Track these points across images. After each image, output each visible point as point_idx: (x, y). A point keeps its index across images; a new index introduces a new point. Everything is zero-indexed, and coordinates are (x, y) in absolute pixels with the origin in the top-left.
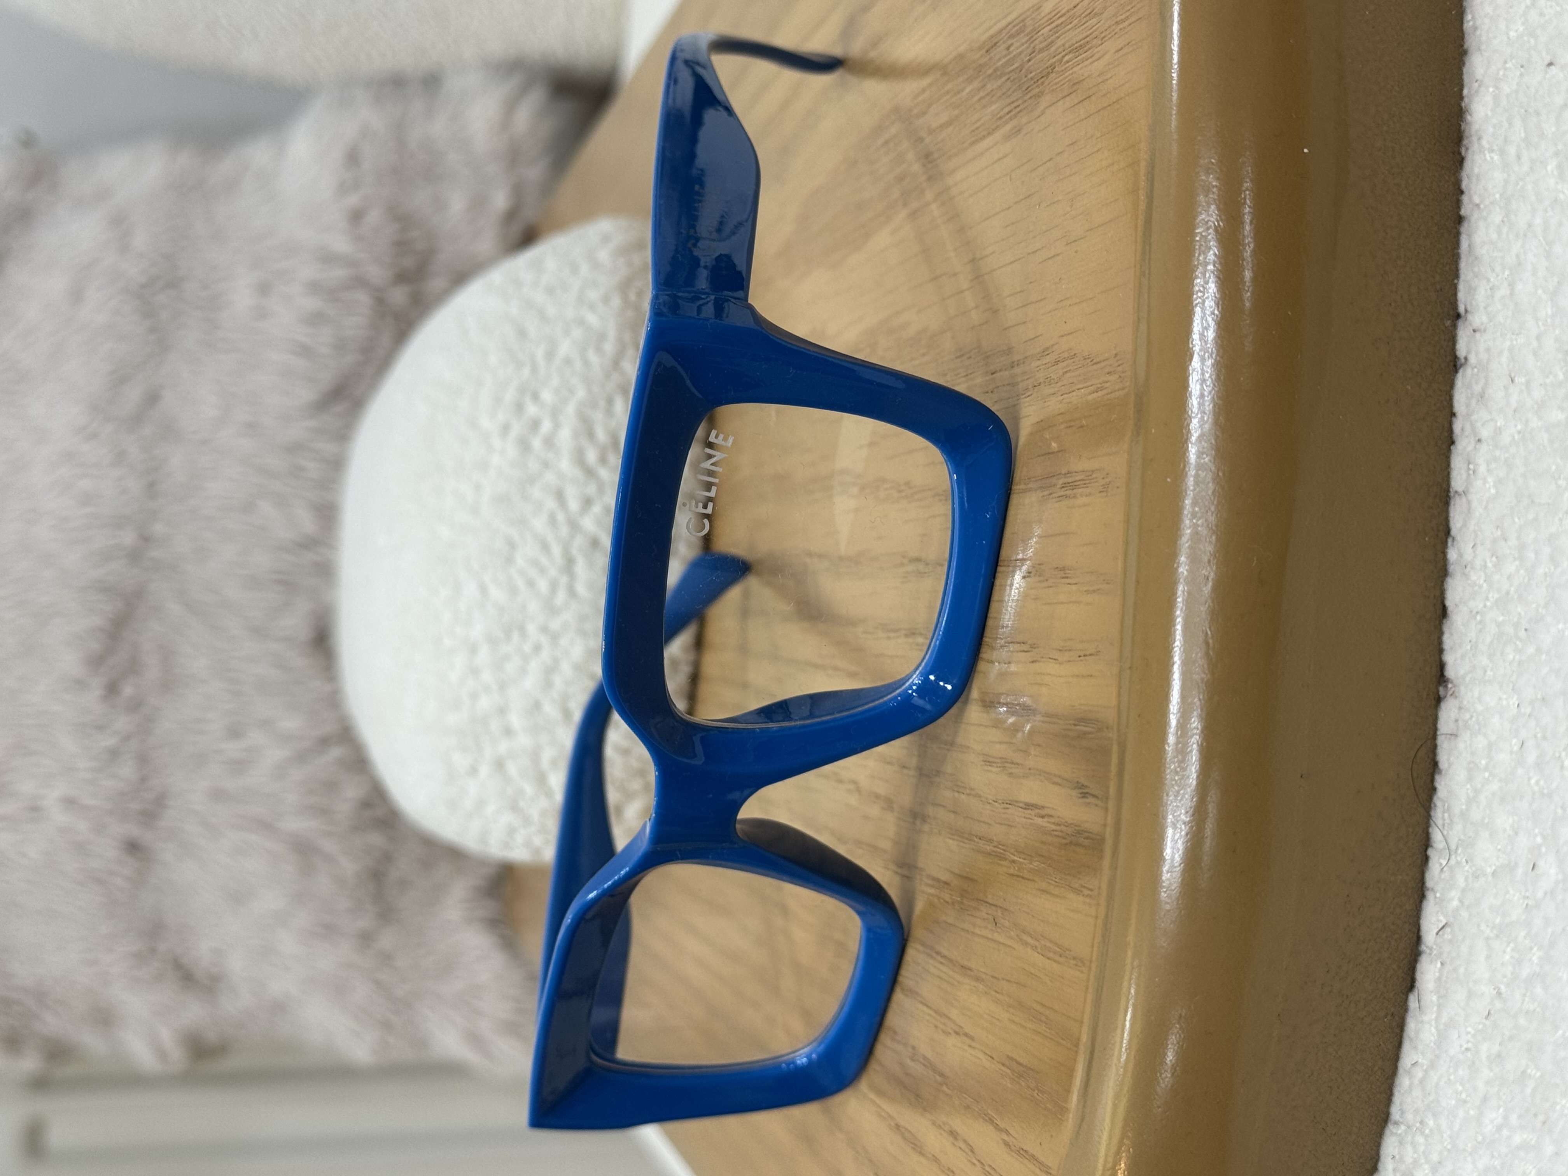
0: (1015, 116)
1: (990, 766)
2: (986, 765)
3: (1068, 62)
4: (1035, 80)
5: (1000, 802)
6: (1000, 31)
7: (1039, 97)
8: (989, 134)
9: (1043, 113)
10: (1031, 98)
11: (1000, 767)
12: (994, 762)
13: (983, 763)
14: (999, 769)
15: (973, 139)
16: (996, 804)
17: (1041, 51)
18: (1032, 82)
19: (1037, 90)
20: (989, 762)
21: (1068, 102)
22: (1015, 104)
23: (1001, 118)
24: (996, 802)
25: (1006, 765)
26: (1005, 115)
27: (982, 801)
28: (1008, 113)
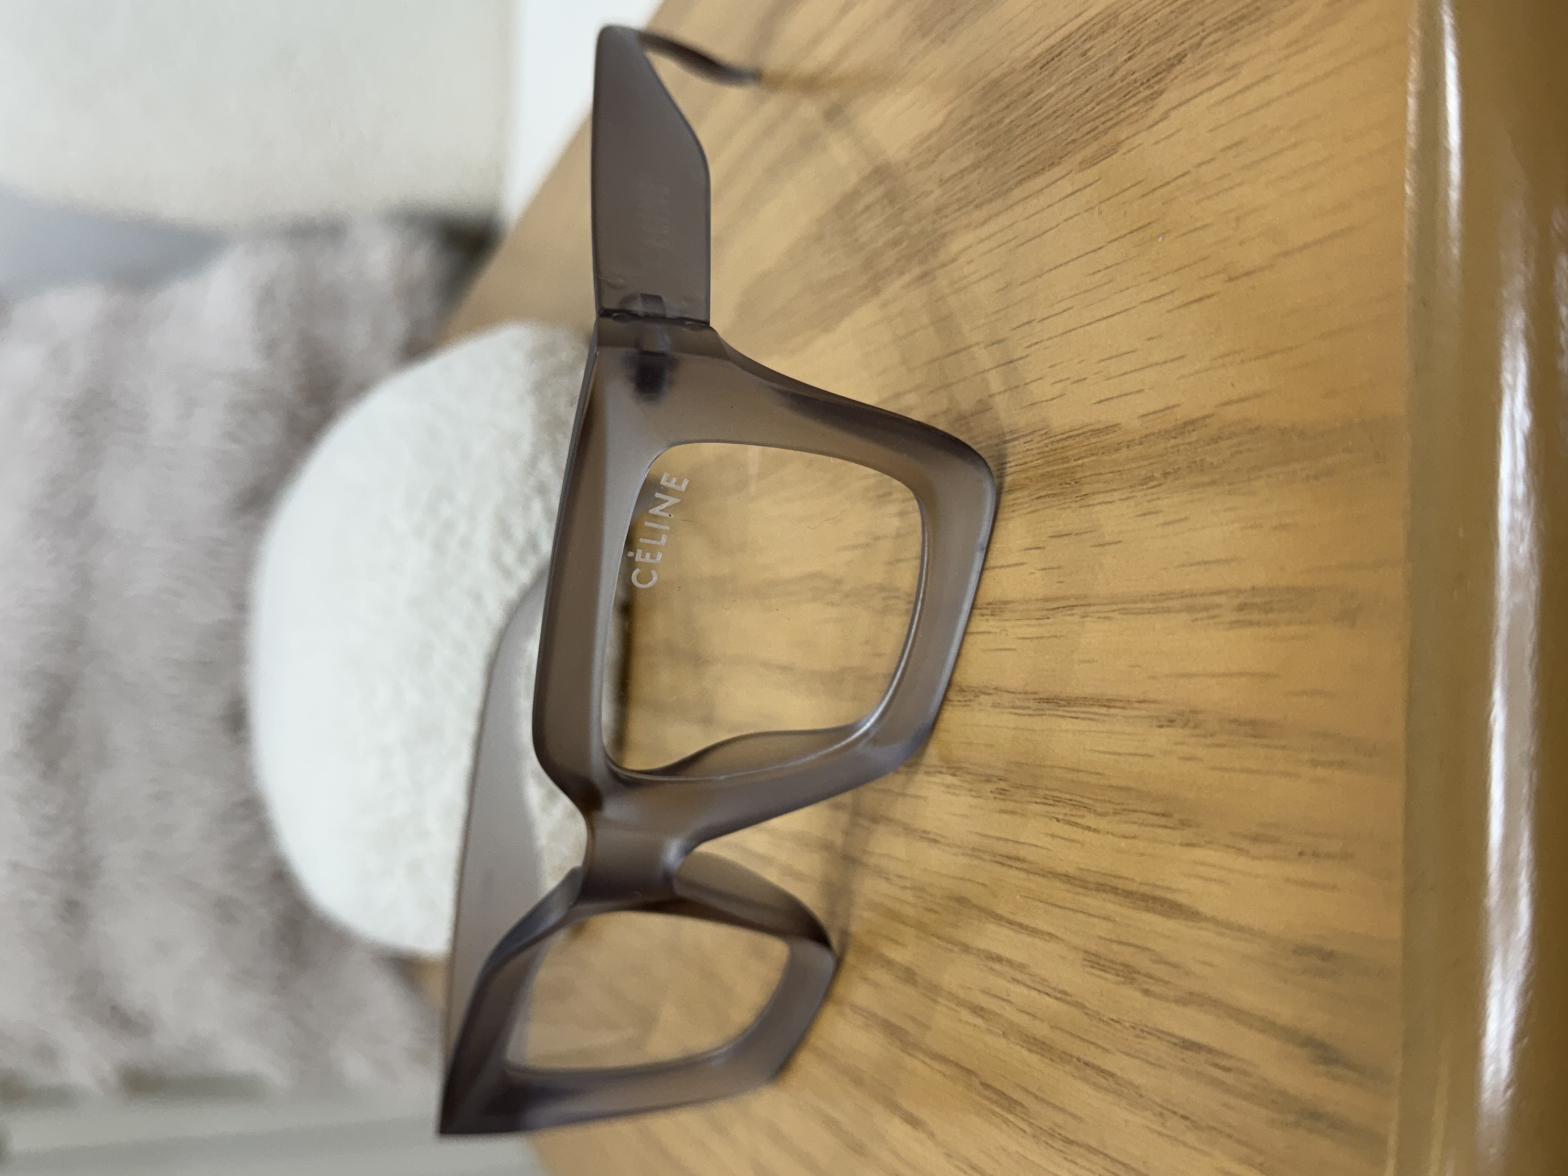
0: (1105, 132)
1: (1105, 971)
2: (1092, 967)
3: (1215, 42)
4: (1145, 81)
5: (1128, 1025)
6: (1068, 37)
7: (1152, 99)
8: (1052, 164)
9: (1165, 117)
10: (1134, 105)
11: (1123, 976)
12: (1110, 968)
13: (1086, 963)
14: (1120, 979)
15: (1022, 176)
16: (1118, 1026)
17: (1157, 40)
18: (1138, 84)
19: (1148, 92)
20: (1098, 964)
21: (1218, 94)
22: (1103, 119)
23: (1074, 141)
24: (1118, 1022)
25: (1135, 976)
26: (1083, 137)
27: (1087, 1014)
28: (1088, 133)
